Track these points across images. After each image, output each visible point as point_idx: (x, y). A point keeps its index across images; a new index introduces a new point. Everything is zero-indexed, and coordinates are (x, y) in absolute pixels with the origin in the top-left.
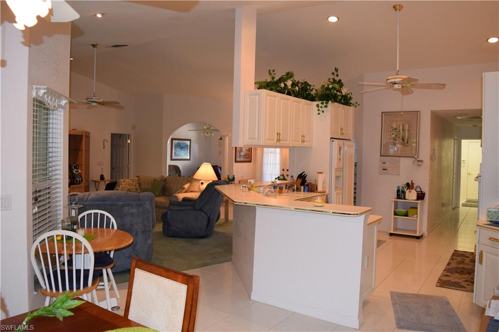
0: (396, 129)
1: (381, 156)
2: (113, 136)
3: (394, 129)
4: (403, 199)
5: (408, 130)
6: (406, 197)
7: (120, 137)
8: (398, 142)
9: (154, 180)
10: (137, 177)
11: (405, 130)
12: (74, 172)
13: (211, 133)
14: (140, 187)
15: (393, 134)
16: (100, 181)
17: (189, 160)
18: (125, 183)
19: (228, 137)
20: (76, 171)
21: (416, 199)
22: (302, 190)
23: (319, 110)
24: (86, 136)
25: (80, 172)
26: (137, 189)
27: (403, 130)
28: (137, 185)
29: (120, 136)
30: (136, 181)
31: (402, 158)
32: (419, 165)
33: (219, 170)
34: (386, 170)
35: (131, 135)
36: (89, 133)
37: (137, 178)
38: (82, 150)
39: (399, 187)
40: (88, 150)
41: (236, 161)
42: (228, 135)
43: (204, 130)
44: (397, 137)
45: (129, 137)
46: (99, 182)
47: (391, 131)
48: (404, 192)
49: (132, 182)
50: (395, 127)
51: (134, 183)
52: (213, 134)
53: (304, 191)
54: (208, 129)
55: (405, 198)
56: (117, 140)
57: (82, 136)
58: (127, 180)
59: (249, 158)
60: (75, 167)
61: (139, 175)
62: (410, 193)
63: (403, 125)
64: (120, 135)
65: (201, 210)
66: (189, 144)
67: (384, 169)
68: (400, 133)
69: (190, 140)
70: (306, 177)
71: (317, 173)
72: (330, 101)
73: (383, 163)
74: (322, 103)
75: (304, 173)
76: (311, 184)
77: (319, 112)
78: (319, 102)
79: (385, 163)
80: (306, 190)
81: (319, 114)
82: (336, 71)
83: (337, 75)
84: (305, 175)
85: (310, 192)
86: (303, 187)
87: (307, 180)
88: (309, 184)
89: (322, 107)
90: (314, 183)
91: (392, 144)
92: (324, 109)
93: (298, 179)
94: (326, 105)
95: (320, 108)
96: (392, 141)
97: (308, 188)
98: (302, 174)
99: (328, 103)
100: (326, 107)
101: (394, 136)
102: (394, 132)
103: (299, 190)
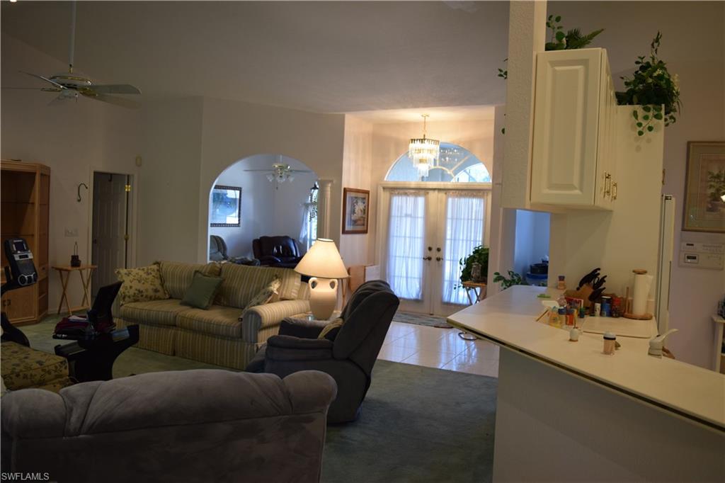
1: (683, 229)
2: (98, 176)
3: (715, 177)
7: (110, 181)
9: (196, 272)
10: (157, 263)
12: (17, 258)
13: (288, 176)
14: (162, 285)
16: (70, 268)
17: (238, 225)
18: (131, 277)
19: (330, 185)
20: (20, 257)
22: (598, 312)
23: (640, 125)
24: (42, 175)
25: (30, 257)
26: (156, 291)
28: (157, 282)
29: (110, 177)
30: (153, 274)
33: (292, 244)
34: (694, 258)
35: (133, 175)
36: (48, 169)
37: (155, 267)
38: (33, 204)
40: (45, 204)
41: (344, 232)
42: (331, 181)
43: (276, 170)
45: (128, 179)
46: (68, 271)
47: (708, 182)
49: (144, 276)
51: (150, 276)
52: (291, 179)
53: (601, 314)
54: (281, 168)
56: (106, 186)
57: (34, 174)
58: (135, 271)
59: (363, 225)
60: (20, 247)
61: (159, 260)
64: (111, 175)
65: (348, 359)
66: (238, 197)
67: (689, 258)
69: (240, 189)
70: (603, 280)
71: (634, 271)
72: (663, 106)
73: (688, 245)
74: (647, 110)
75: (598, 272)
76: (616, 297)
77: (640, 129)
78: (638, 106)
79: (692, 245)
80: (605, 312)
81: (641, 133)
82: (657, 40)
83: (656, 50)
84: (600, 277)
85: (616, 317)
86: (598, 306)
87: (604, 288)
88: (612, 298)
89: (646, 118)
90: (625, 297)
91: (710, 206)
92: (653, 122)
93: (585, 285)
94: (656, 113)
95: (640, 120)
96: (709, 199)
97: (611, 306)
98: (594, 274)
99: (661, 109)
100: (658, 117)
101: (712, 190)
102: (712, 183)
103: (592, 313)
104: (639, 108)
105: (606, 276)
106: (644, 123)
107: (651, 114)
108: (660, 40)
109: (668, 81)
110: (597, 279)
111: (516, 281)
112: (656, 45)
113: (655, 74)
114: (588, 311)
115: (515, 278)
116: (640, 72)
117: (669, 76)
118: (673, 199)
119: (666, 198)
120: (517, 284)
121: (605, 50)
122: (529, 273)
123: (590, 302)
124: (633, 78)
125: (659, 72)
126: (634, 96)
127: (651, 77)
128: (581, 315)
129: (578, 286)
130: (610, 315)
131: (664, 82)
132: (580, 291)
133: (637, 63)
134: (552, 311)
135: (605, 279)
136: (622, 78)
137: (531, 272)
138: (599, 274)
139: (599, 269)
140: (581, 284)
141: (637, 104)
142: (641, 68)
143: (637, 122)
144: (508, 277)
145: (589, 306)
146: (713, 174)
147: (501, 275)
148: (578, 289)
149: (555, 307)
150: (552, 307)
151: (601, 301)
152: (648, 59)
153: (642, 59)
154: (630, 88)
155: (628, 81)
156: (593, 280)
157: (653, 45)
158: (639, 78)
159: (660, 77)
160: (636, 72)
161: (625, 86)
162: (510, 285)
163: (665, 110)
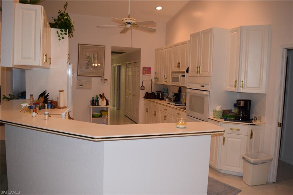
0: (89, 57)
1: (78, 76)
3: (87, 57)
4: (97, 106)
5: (97, 58)
6: (100, 104)
8: (90, 66)
11: (95, 58)
15: (87, 60)
21: (106, 105)
22: (46, 107)
23: (59, 36)
27: (94, 58)
31: (93, 78)
32: (105, 82)
34: (82, 86)
39: (94, 97)
44: (90, 63)
47: (85, 58)
48: (97, 101)
50: (88, 55)
55: (98, 105)
62: (103, 102)
63: (94, 55)
67: (80, 86)
68: (92, 60)
70: (48, 95)
71: (59, 91)
72: (68, 30)
73: (80, 81)
74: (62, 31)
75: (46, 92)
76: (53, 101)
77: (59, 38)
78: (58, 29)
79: (81, 81)
80: (49, 107)
81: (59, 40)
82: (66, 5)
83: (66, 9)
84: (47, 94)
85: (53, 108)
86: (46, 105)
87: (48, 98)
88: (51, 102)
89: (61, 34)
90: (56, 101)
91: (86, 67)
92: (64, 36)
93: (41, 98)
94: (65, 32)
95: (60, 35)
96: (86, 65)
97: (51, 105)
98: (44, 93)
99: (67, 31)
100: (66, 34)
101: (87, 62)
102: (87, 59)
103: (44, 108)
104: (59, 30)
105: (49, 94)
106: (61, 36)
107: (63, 33)
108: (67, 5)
109: (69, 21)
110: (45, 95)
111: (13, 98)
112: (65, 7)
113: (65, 18)
114: (42, 107)
115: (12, 97)
116: (60, 16)
117: (70, 19)
118: (72, 64)
119: (70, 64)
120: (13, 99)
121: (43, 7)
122: (20, 95)
123: (43, 104)
124: (56, 18)
125: (66, 17)
126: (57, 25)
127: (63, 19)
128: (40, 109)
129: (38, 98)
130: (51, 108)
131: (68, 21)
132: (39, 100)
133: (59, 12)
134: (26, 107)
135: (49, 95)
136: (53, 18)
137: (21, 95)
138: (46, 93)
139: (46, 91)
140: (39, 97)
141: (58, 28)
142: (60, 15)
143: (58, 35)
144: (9, 97)
145: (43, 105)
146: (87, 56)
147: (6, 96)
148: (38, 99)
149: (27, 106)
150: (26, 106)
151: (47, 103)
152: (62, 12)
153: (61, 11)
154: (56, 22)
155: (55, 19)
156: (44, 95)
157: (64, 7)
158: (59, 19)
159: (66, 19)
160: (58, 16)
161: (54, 21)
162: (10, 100)
163: (69, 31)
